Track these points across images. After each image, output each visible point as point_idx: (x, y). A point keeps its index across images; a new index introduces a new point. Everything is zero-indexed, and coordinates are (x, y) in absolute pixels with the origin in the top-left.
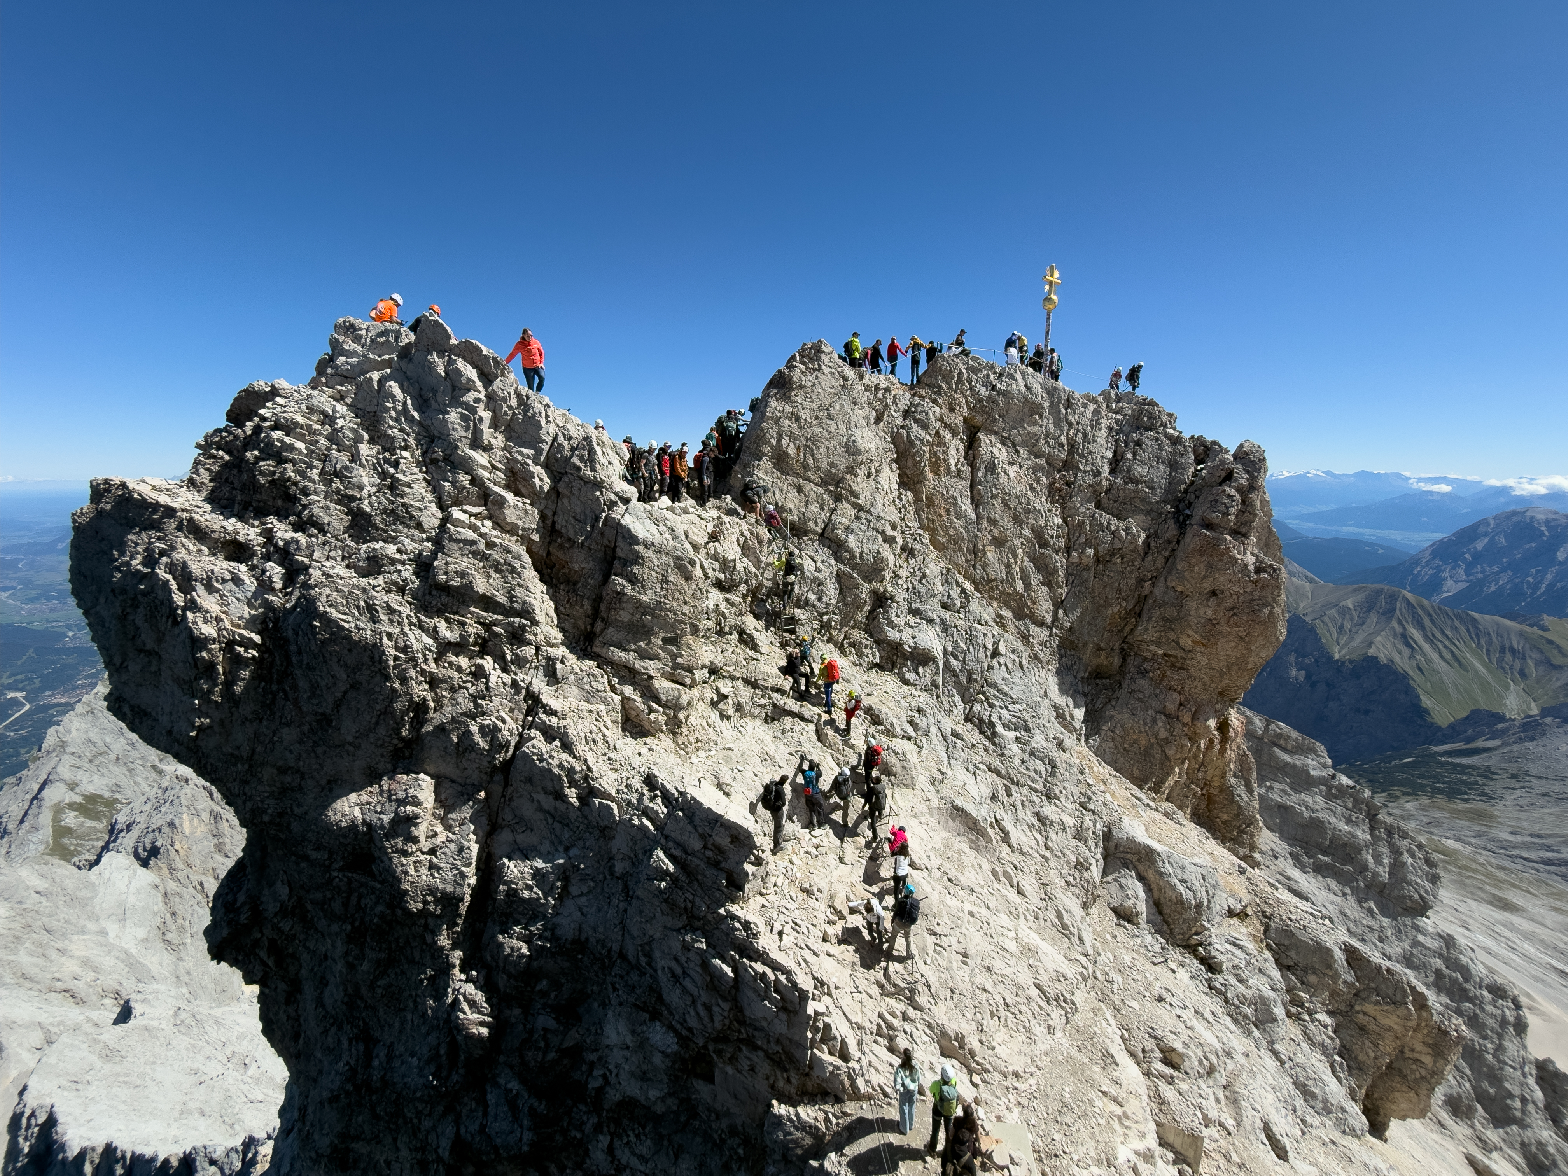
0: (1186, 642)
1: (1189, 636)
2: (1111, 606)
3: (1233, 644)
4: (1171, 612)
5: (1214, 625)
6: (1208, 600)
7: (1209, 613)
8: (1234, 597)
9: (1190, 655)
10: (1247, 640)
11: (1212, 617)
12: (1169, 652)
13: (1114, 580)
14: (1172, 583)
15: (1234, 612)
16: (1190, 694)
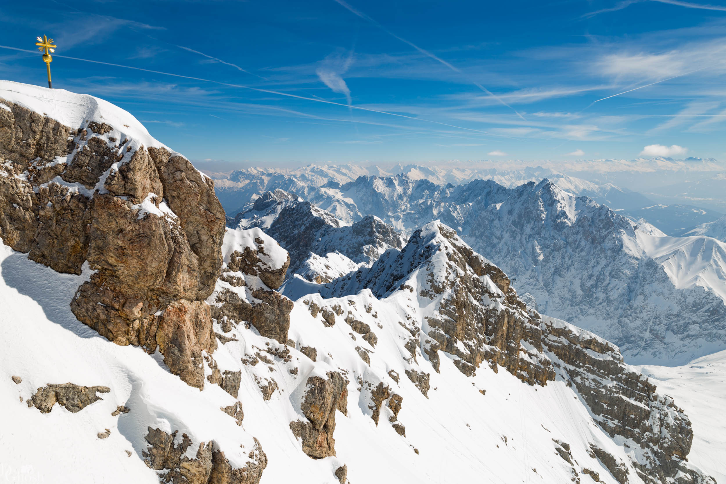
0: (112, 261)
1: (112, 257)
2: (69, 240)
3: (136, 260)
4: (100, 243)
5: (123, 250)
6: (117, 235)
7: (120, 242)
8: (131, 232)
9: (115, 268)
10: (142, 257)
11: (121, 245)
12: (106, 267)
13: (68, 225)
14: (96, 226)
15: (131, 241)
16: (120, 292)
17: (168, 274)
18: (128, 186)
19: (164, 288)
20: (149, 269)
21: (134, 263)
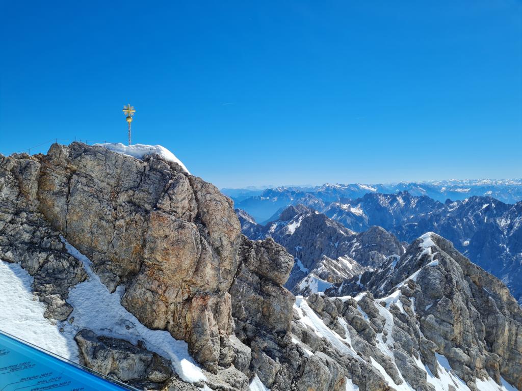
0: (159, 258)
1: (159, 256)
2: (133, 243)
3: (175, 258)
4: (152, 245)
5: (167, 250)
6: (164, 239)
7: (165, 245)
8: (172, 238)
9: (161, 264)
10: (179, 257)
11: (166, 247)
12: (155, 263)
13: (132, 232)
14: (150, 233)
15: (172, 244)
16: (163, 282)
17: (197, 270)
18: (173, 205)
19: (194, 280)
20: (183, 265)
21: (173, 260)
